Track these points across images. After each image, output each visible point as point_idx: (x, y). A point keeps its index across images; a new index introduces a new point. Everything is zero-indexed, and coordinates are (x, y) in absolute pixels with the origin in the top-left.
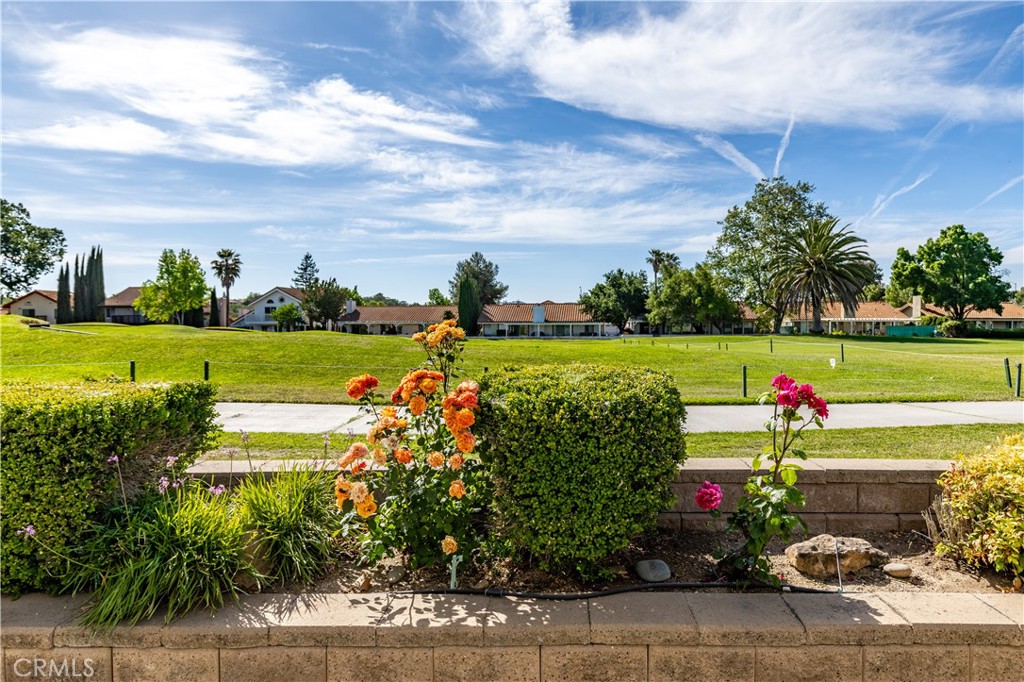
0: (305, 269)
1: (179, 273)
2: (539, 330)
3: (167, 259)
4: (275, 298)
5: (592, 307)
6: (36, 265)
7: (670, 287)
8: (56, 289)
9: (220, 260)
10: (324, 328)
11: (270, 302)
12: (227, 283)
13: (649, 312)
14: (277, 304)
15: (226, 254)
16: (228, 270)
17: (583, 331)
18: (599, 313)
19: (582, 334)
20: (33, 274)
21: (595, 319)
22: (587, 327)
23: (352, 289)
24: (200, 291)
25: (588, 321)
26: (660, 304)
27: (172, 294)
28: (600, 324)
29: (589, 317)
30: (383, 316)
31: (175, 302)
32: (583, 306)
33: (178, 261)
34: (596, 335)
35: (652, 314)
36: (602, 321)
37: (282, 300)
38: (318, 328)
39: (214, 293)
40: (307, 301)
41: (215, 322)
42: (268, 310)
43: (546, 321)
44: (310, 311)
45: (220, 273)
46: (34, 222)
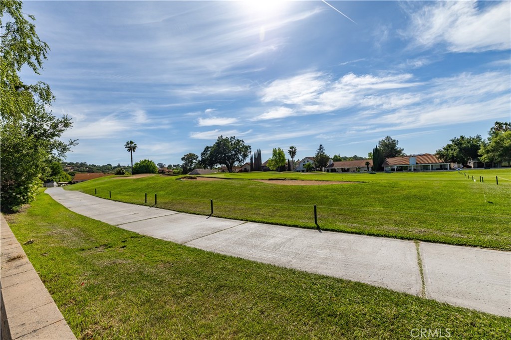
0: (320, 150)
1: (278, 154)
2: (412, 168)
3: (275, 151)
4: (306, 161)
5: (444, 156)
6: (245, 156)
7: (495, 142)
8: (250, 162)
9: (290, 150)
10: (321, 171)
11: (304, 162)
12: (292, 157)
13: (481, 156)
14: (306, 163)
15: (292, 148)
16: (293, 153)
17: (439, 167)
18: (448, 158)
19: (437, 169)
20: (244, 159)
21: (446, 161)
22: (441, 166)
23: (338, 155)
24: (284, 160)
25: (442, 163)
26: (488, 152)
27: (276, 161)
28: (448, 164)
29: (442, 160)
30: (342, 165)
31: (277, 164)
32: (438, 156)
33: (278, 151)
34: (447, 169)
35: (483, 157)
36: (450, 162)
37: (308, 161)
38: (319, 171)
39: (289, 160)
40: (315, 161)
41: (289, 170)
42: (303, 165)
43: (417, 164)
44: (316, 165)
45: (290, 154)
46: (245, 145)
